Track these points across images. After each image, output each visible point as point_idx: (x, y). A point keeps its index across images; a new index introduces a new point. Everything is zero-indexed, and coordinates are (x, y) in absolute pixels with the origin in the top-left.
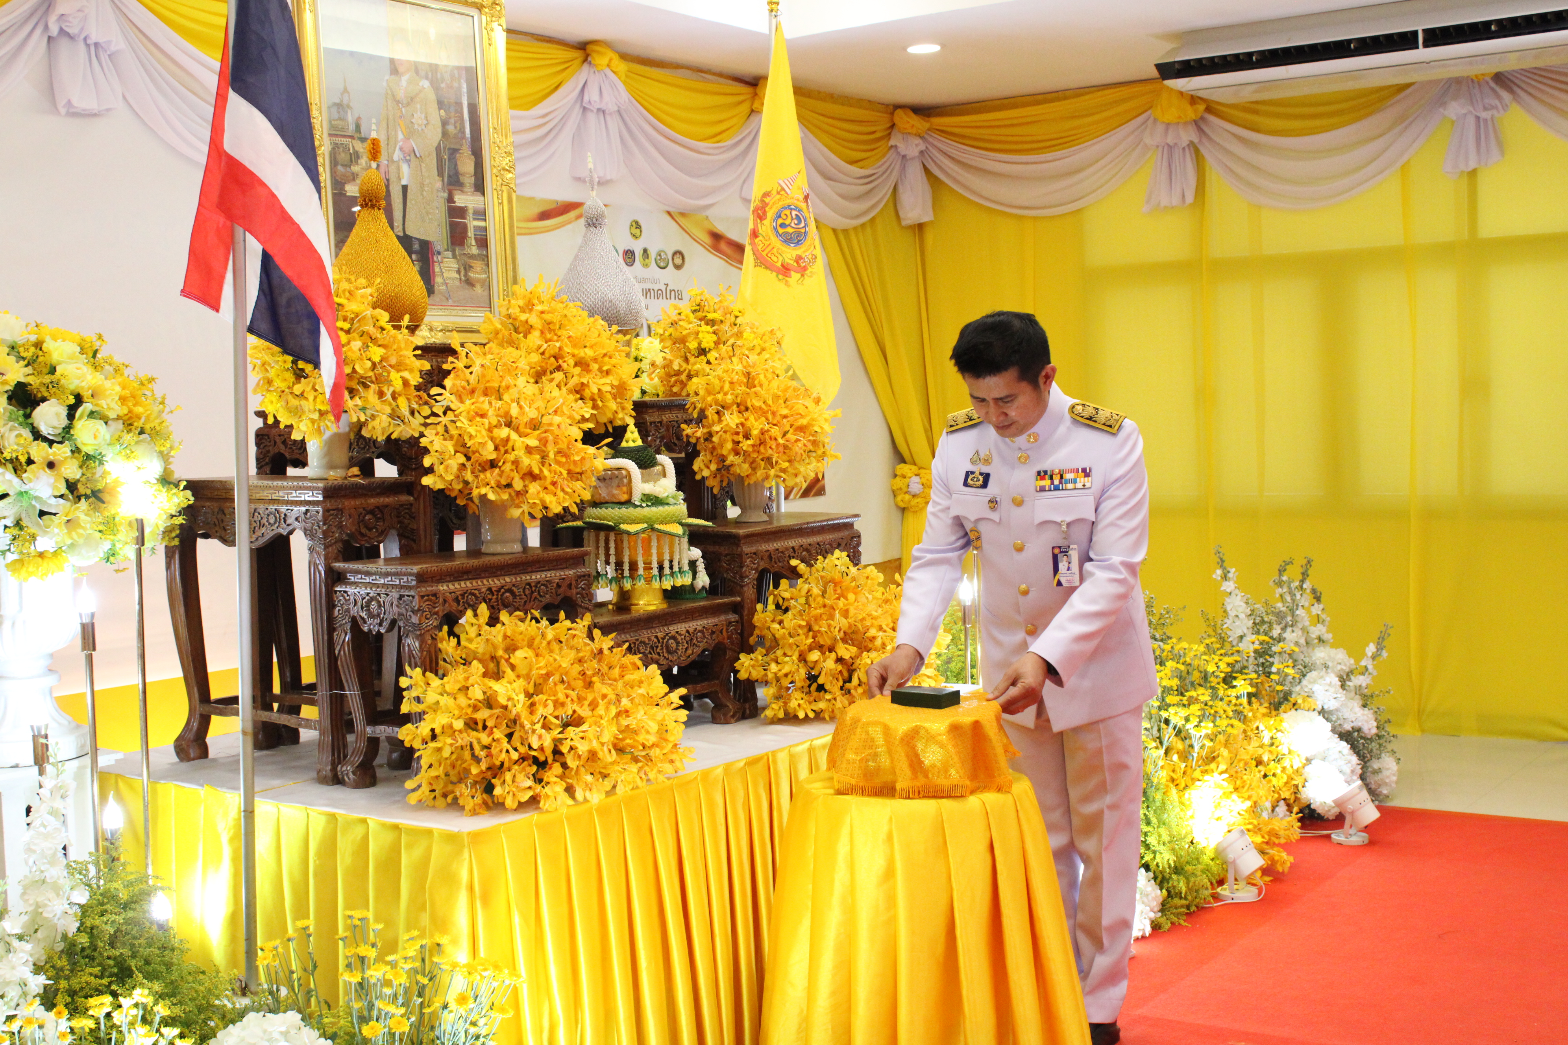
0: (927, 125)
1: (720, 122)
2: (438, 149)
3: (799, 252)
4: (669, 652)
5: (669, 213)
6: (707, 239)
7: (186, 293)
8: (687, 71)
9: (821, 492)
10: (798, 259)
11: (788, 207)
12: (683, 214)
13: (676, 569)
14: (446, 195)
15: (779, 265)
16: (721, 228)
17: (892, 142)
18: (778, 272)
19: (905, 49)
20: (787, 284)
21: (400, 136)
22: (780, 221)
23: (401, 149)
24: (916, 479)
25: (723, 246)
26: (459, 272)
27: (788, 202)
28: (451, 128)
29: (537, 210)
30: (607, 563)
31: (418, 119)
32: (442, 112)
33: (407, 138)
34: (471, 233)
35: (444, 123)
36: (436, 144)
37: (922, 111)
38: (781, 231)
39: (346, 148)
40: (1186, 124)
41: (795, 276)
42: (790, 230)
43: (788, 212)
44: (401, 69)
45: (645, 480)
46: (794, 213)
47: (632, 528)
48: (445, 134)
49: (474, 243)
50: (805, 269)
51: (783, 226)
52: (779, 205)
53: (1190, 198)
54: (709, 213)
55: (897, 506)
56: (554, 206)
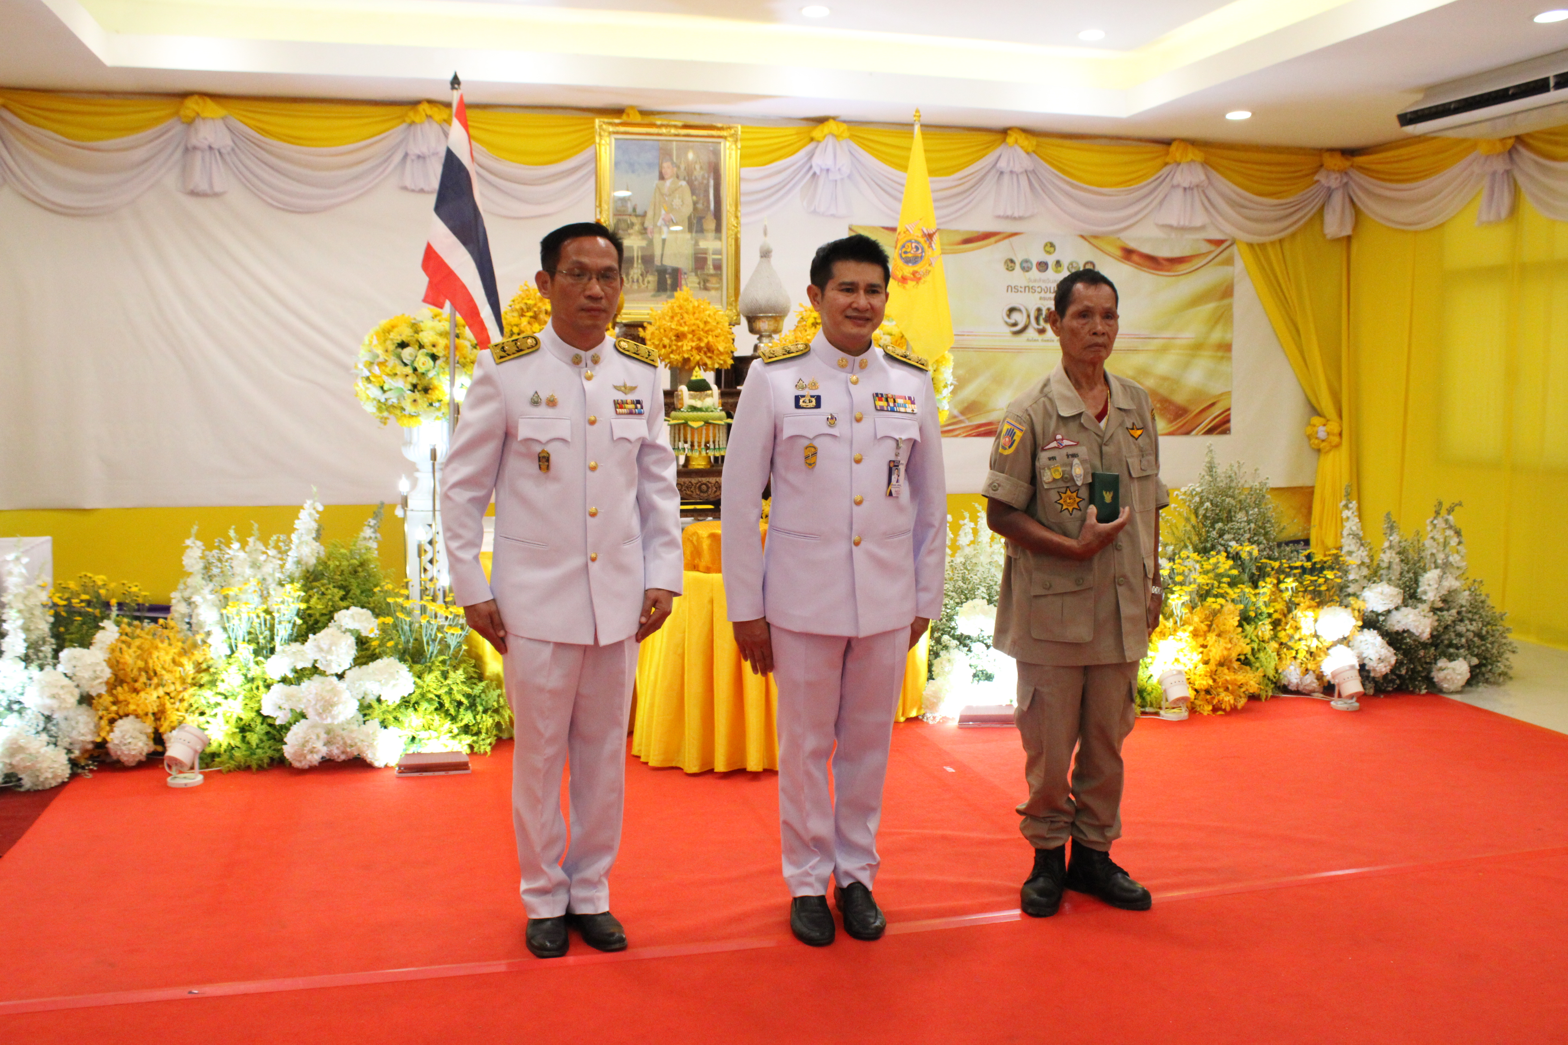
0: (1348, 164)
1: (1137, 171)
2: (690, 218)
3: (916, 268)
5: (1082, 237)
6: (1119, 253)
7: (426, 300)
8: (1103, 141)
9: (1226, 431)
10: (914, 273)
11: (910, 241)
12: (1096, 237)
14: (693, 242)
15: (900, 276)
16: (1132, 245)
17: (1316, 178)
18: (899, 281)
19: (1224, 116)
20: (904, 288)
21: (663, 212)
22: (904, 250)
23: (663, 219)
24: (1322, 428)
25: (1135, 258)
26: (699, 283)
27: (908, 238)
28: (700, 206)
29: (960, 238)
31: (677, 202)
32: (694, 198)
33: (667, 213)
34: (710, 262)
35: (695, 203)
36: (688, 215)
37: (1349, 153)
38: (904, 256)
39: (625, 221)
40: (1498, 155)
41: (911, 284)
42: (909, 255)
43: (909, 244)
44: (666, 177)
46: (914, 245)
48: (695, 209)
49: (711, 267)
50: (920, 279)
51: (905, 253)
52: (904, 241)
53: (1504, 212)
54: (1123, 235)
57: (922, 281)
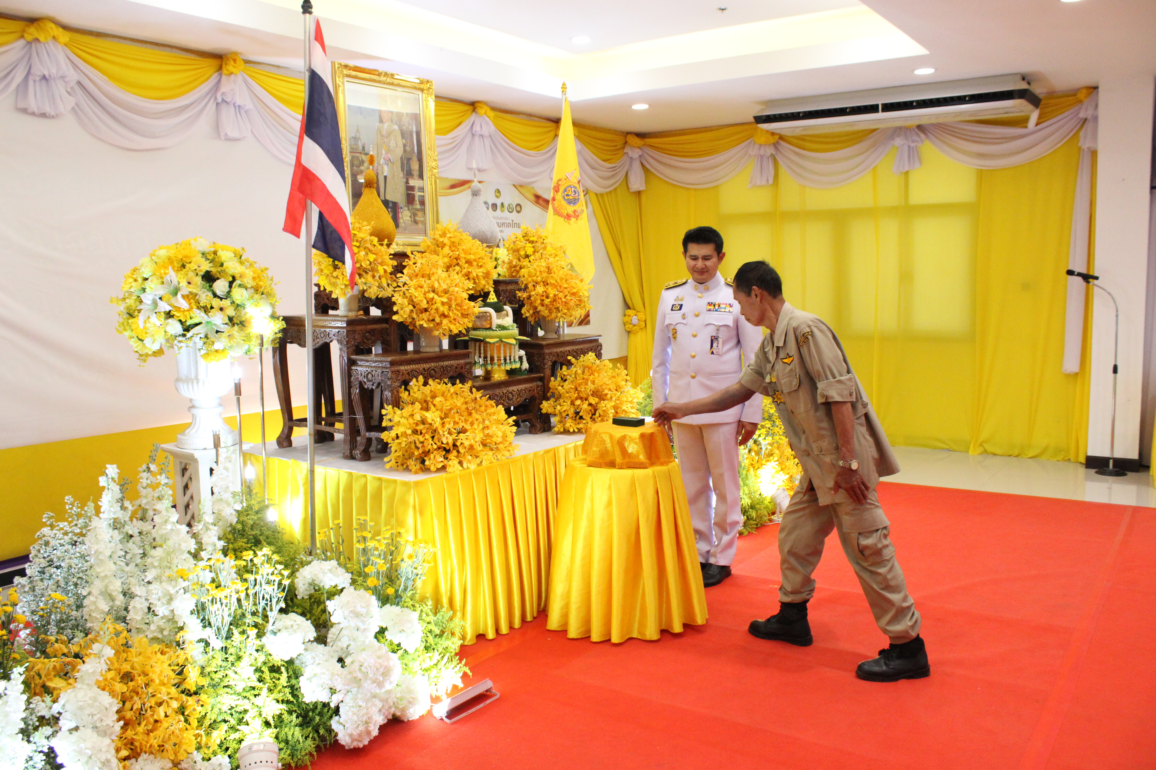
0: (643, 143)
1: (541, 140)
2: (401, 158)
3: (576, 208)
4: (509, 400)
5: (514, 185)
6: (533, 198)
7: (285, 229)
8: (524, 116)
9: (588, 323)
10: (575, 211)
11: (570, 186)
12: (521, 186)
13: (512, 360)
14: (405, 180)
15: (565, 214)
16: (540, 193)
17: (625, 151)
18: (565, 217)
19: (631, 107)
20: (569, 223)
21: (384, 152)
22: (566, 193)
23: (384, 158)
24: (635, 317)
25: (541, 201)
26: (411, 217)
27: (570, 184)
28: (408, 148)
29: (449, 184)
30: (480, 357)
31: (392, 144)
32: (404, 141)
33: (387, 153)
34: (417, 198)
35: (405, 146)
36: (400, 156)
37: (641, 135)
38: (566, 198)
39: (358, 158)
40: (769, 145)
41: (573, 220)
42: (571, 197)
43: (570, 189)
44: (384, 120)
45: (498, 318)
46: (573, 189)
47: (492, 341)
48: (405, 151)
49: (418, 203)
50: (578, 216)
51: (567, 195)
52: (566, 185)
53: (771, 181)
54: (535, 185)
55: (626, 331)
56: (458, 182)
57: (579, 218)
